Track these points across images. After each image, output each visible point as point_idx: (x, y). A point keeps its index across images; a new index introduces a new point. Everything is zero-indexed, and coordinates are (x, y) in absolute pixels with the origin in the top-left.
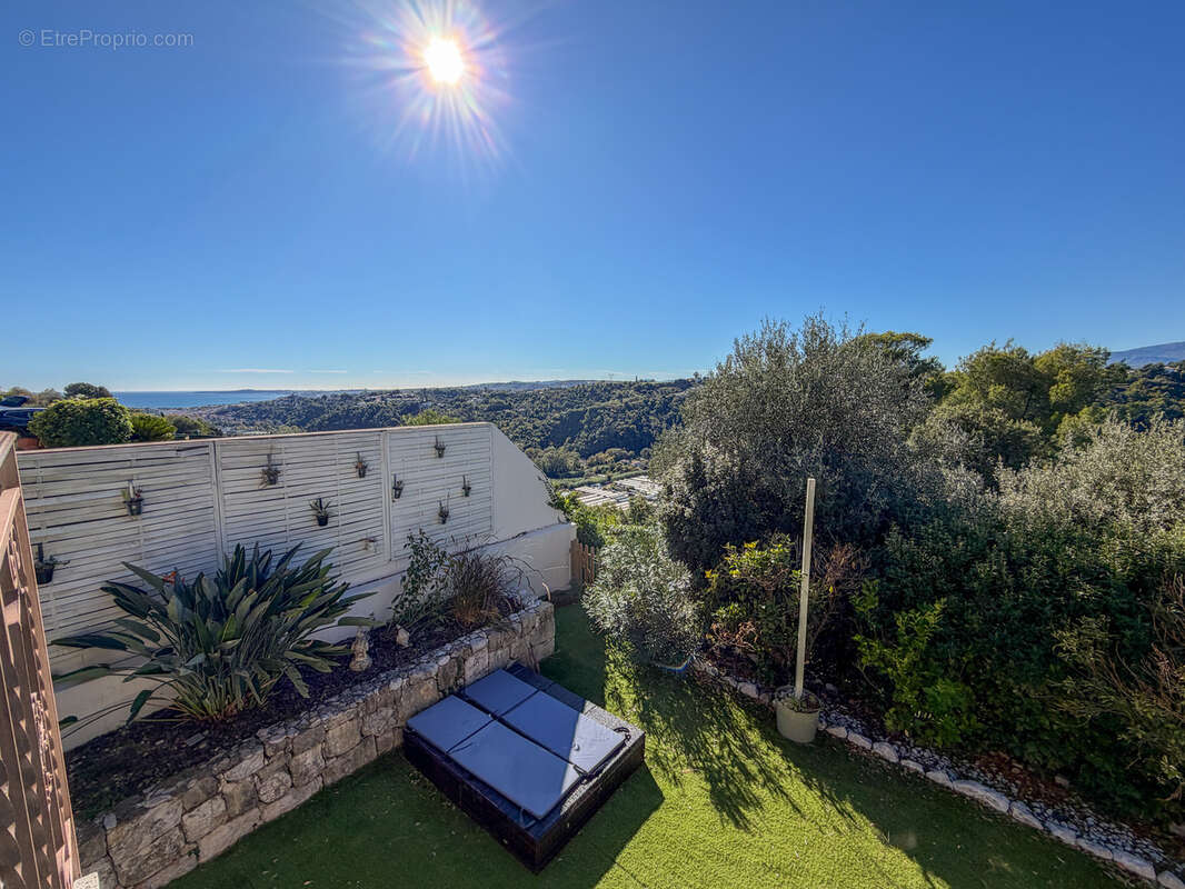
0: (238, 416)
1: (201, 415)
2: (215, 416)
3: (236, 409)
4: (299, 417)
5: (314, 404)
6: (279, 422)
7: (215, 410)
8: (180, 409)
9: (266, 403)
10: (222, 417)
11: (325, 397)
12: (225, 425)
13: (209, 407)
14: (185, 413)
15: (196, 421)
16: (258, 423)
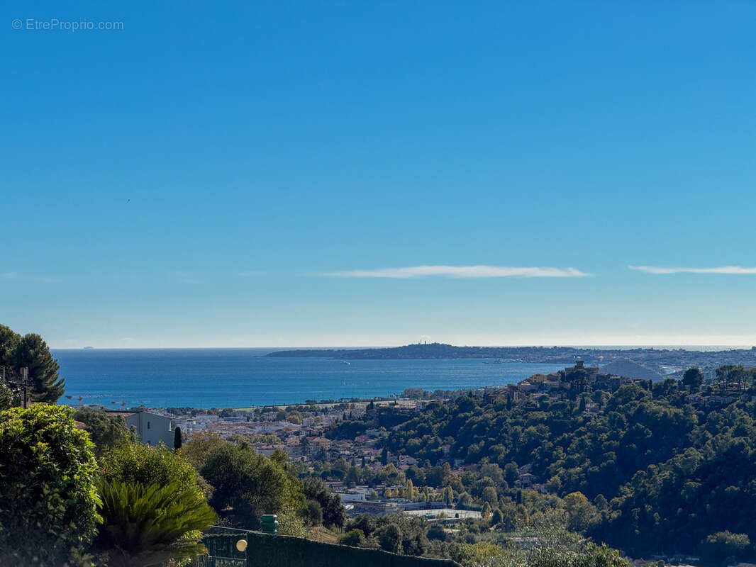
0: (392, 447)
1: (284, 436)
2: (326, 443)
3: (389, 417)
4: (596, 454)
5: (652, 406)
6: (524, 473)
7: (326, 421)
8: (225, 414)
9: (487, 398)
10: (346, 447)
11: (692, 377)
12: (352, 479)
13: (310, 408)
14: (239, 429)
15: (268, 462)
16: (455, 475)
